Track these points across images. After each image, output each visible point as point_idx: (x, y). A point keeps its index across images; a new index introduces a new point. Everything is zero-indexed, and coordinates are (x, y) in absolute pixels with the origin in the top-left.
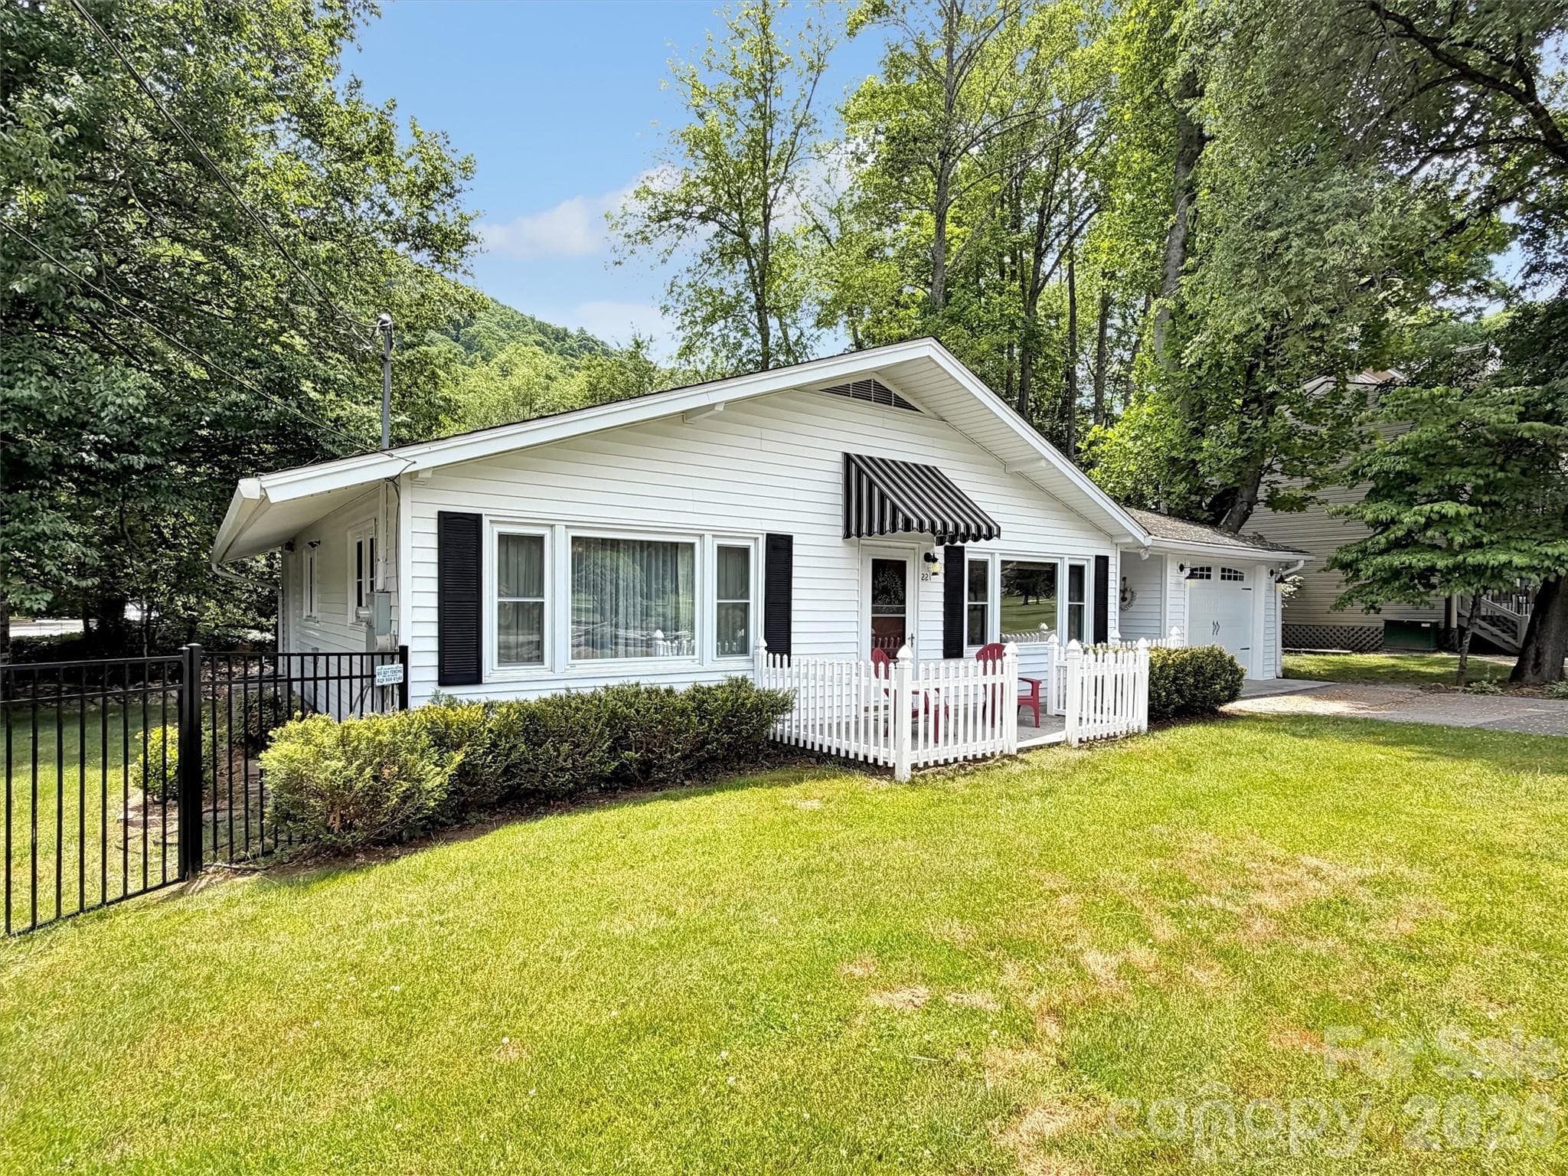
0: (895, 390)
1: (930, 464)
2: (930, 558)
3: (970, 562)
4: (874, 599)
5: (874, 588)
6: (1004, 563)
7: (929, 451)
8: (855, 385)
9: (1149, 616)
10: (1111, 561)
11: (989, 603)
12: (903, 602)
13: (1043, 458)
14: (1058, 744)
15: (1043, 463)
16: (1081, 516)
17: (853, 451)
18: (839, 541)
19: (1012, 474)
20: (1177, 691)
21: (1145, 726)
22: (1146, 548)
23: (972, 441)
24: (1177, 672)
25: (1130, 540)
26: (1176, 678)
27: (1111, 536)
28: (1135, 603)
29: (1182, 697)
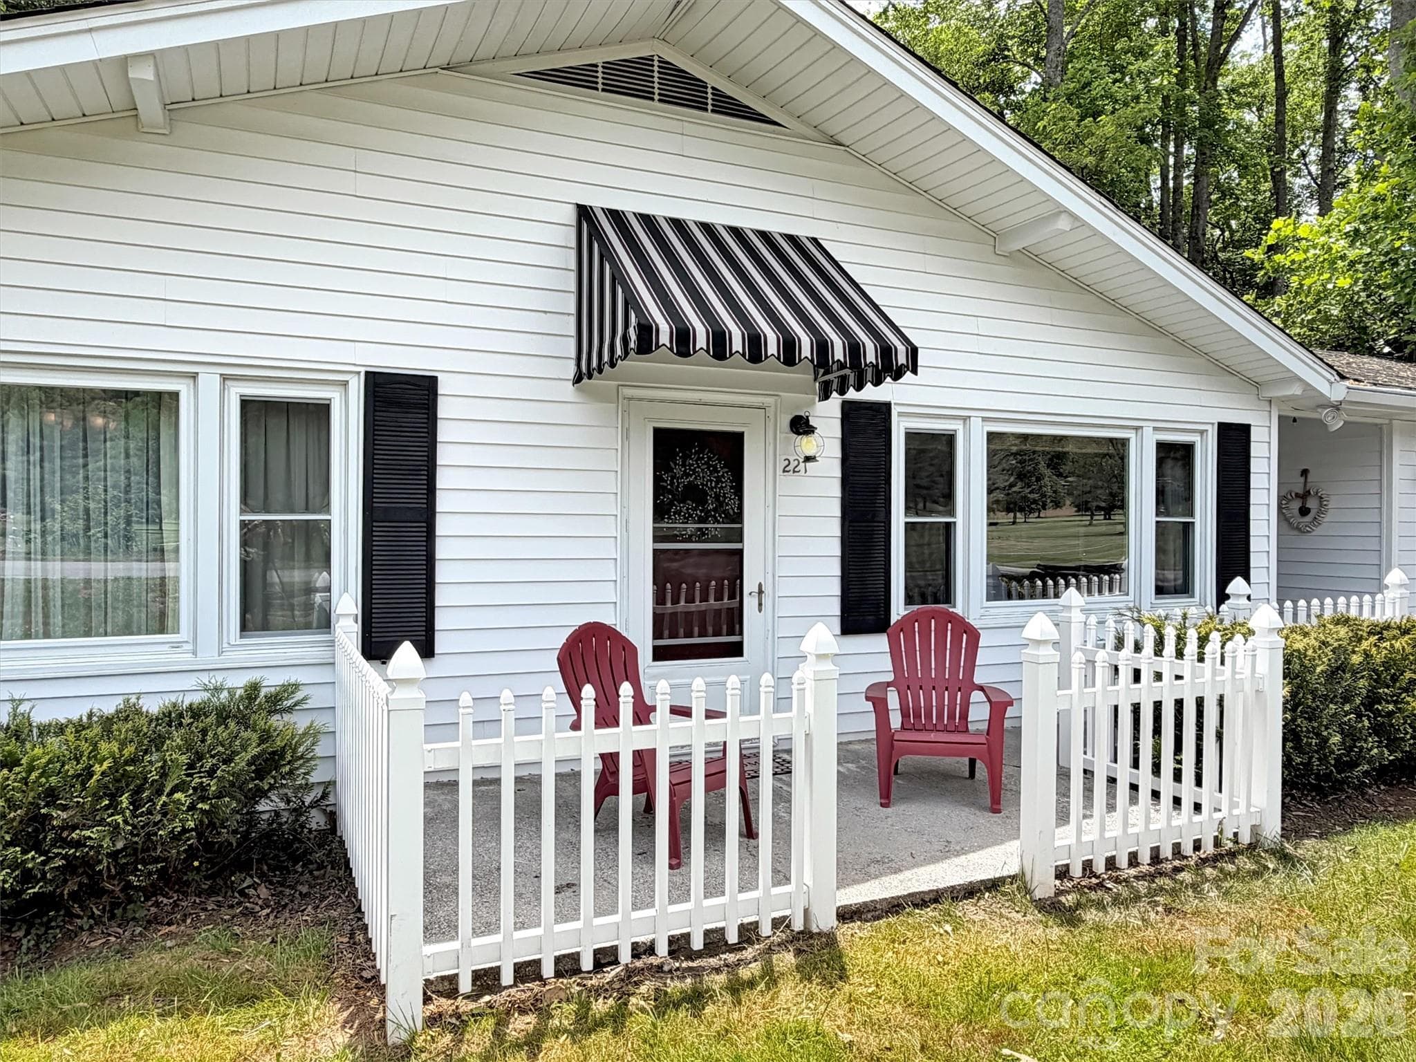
0: (713, 80)
1: (802, 230)
2: (801, 426)
3: (911, 436)
4: (660, 512)
5: (658, 490)
6: (992, 436)
7: (804, 207)
8: (608, 66)
9: (1352, 544)
10: (1255, 435)
11: (959, 519)
12: (738, 517)
13: (1063, 211)
14: (993, 885)
15: (1063, 224)
16: (1183, 343)
17: (599, 200)
18: (568, 390)
19: (1009, 256)
20: (1377, 730)
21: (1273, 827)
22: (1337, 407)
23: (912, 187)
24: (1378, 681)
25: (1296, 390)
26: (1372, 700)
27: (1257, 385)
28: (1328, 518)
29: (1393, 744)
